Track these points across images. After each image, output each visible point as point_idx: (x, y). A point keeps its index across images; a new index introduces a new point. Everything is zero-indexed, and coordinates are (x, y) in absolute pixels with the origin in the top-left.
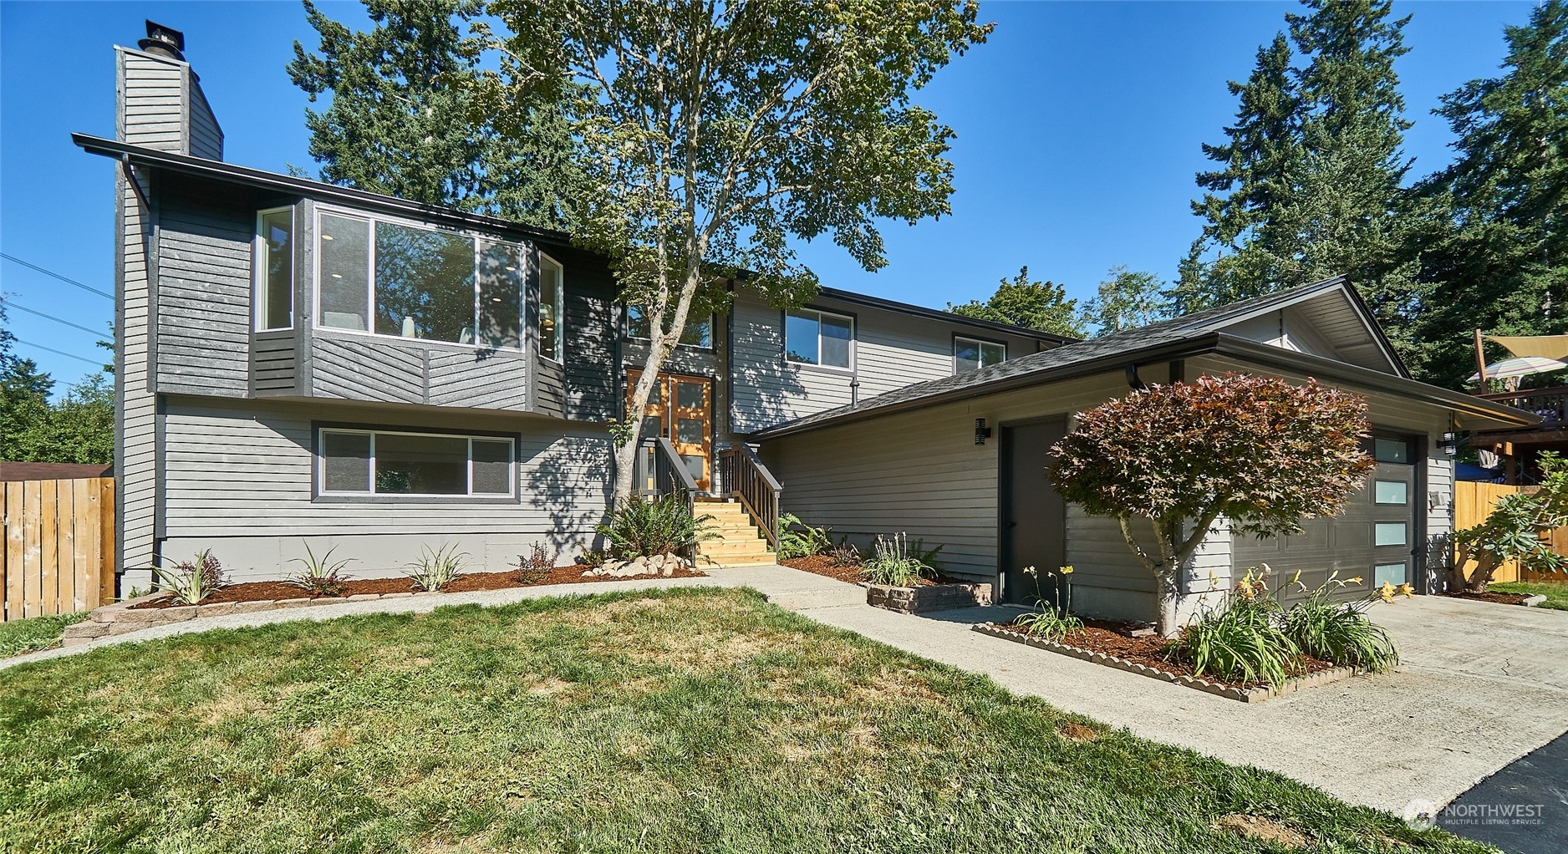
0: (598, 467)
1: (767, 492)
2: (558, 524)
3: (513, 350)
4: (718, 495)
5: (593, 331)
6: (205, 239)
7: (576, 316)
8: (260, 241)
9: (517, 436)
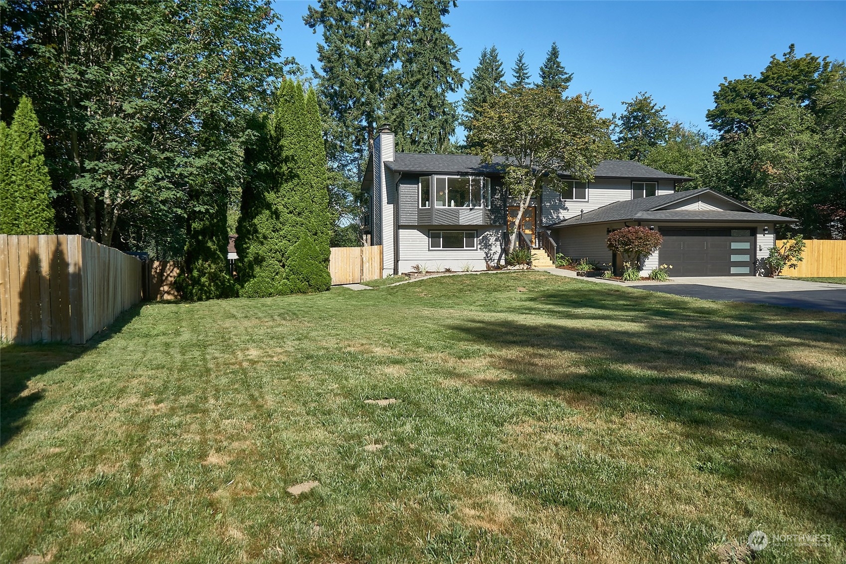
0: (498, 237)
1: (552, 247)
2: (487, 255)
3: (479, 207)
4: (537, 247)
5: (498, 196)
6: (409, 185)
7: (493, 193)
8: (420, 184)
9: (477, 230)
